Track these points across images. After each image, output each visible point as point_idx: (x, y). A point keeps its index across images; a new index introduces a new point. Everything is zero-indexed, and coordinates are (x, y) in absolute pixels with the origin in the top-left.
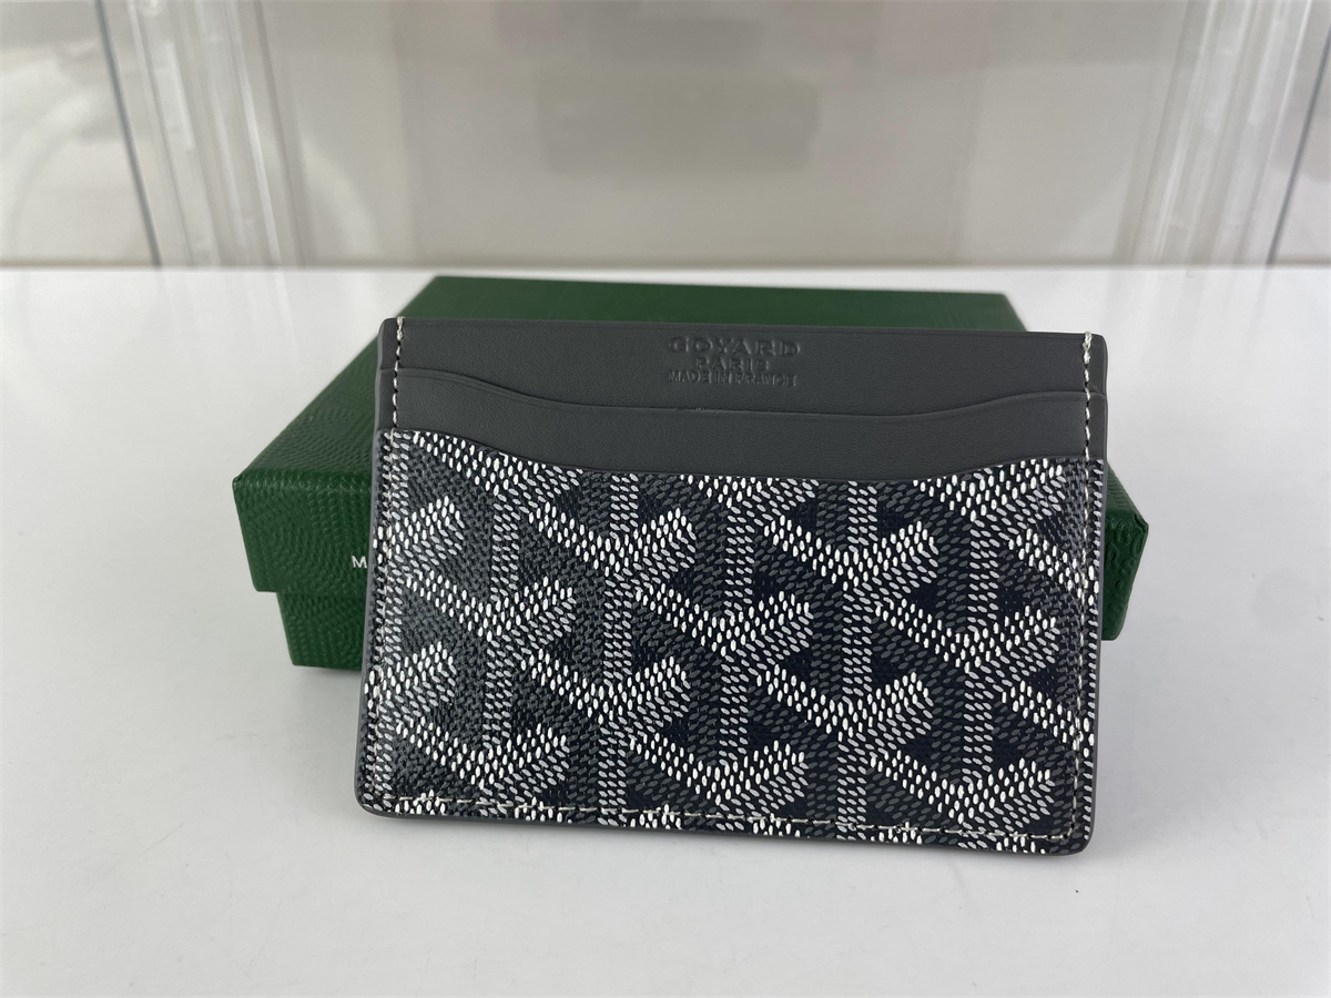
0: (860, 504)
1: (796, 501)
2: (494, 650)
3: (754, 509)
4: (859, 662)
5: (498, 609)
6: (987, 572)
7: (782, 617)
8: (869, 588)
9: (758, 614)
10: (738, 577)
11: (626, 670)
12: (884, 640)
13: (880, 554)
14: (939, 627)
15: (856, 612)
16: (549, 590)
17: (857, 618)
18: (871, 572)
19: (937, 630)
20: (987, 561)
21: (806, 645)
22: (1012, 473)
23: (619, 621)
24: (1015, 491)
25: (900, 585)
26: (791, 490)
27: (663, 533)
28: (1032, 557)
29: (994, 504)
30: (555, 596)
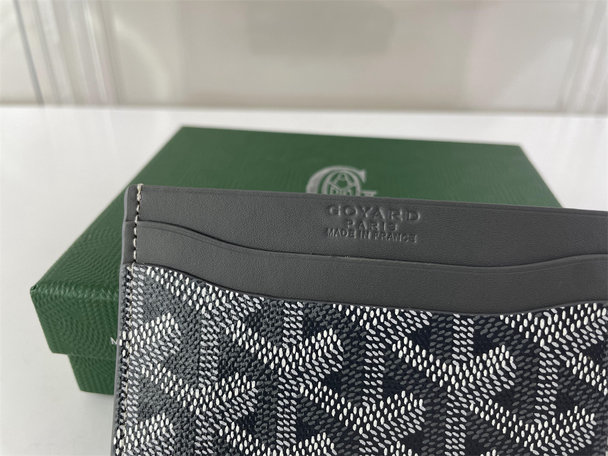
0: (461, 331)
1: (415, 327)
2: (201, 421)
3: (386, 332)
4: (456, 442)
5: (204, 393)
6: (549, 382)
7: (403, 409)
8: (466, 391)
9: (386, 406)
10: (372, 379)
11: (292, 440)
12: (475, 427)
13: (475, 367)
14: (514, 419)
15: (456, 407)
16: (239, 382)
17: (456, 411)
18: (467, 380)
19: (513, 422)
20: (550, 374)
21: (419, 428)
22: (571, 313)
23: (288, 406)
24: (573, 326)
25: (488, 390)
26: (412, 319)
27: (320, 346)
28: (581, 373)
29: (557, 335)
30: (243, 387)
